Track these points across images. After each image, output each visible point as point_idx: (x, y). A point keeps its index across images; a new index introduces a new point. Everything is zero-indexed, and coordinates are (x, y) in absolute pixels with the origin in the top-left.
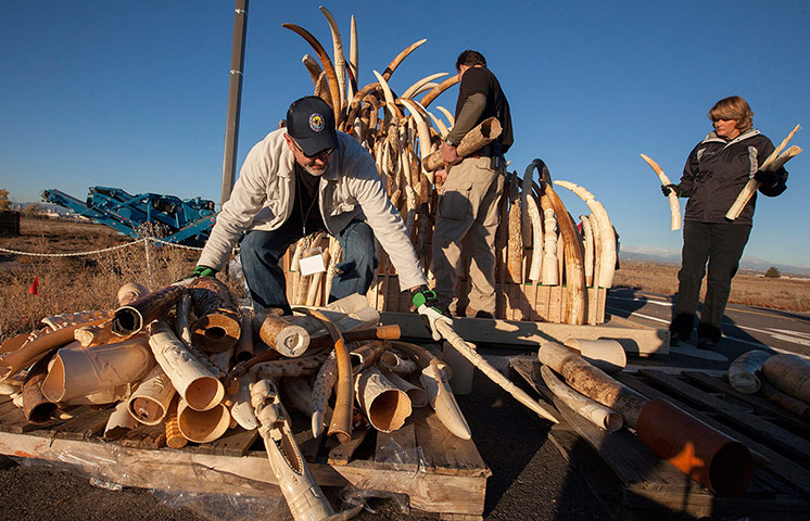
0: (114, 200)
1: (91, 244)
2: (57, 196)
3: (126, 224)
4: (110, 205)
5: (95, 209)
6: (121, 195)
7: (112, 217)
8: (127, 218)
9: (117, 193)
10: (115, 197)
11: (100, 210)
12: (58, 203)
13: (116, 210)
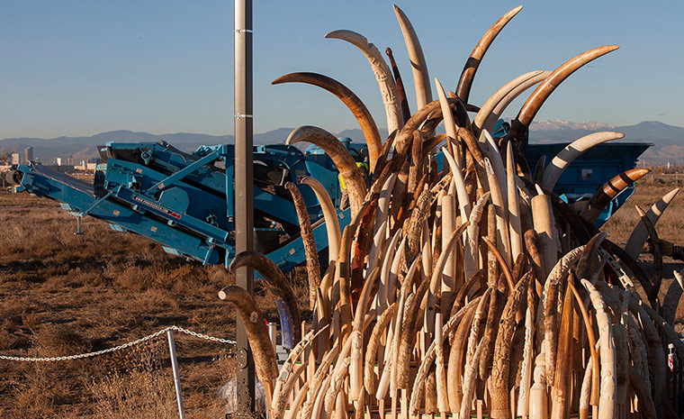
0: (152, 173)
1: (108, 281)
2: (37, 179)
3: (180, 228)
4: (143, 184)
5: (111, 199)
6: (166, 156)
7: (151, 215)
8: (182, 214)
9: (155, 155)
10: (152, 165)
11: (122, 201)
12: (39, 193)
13: (157, 195)
